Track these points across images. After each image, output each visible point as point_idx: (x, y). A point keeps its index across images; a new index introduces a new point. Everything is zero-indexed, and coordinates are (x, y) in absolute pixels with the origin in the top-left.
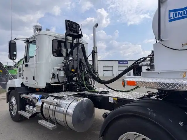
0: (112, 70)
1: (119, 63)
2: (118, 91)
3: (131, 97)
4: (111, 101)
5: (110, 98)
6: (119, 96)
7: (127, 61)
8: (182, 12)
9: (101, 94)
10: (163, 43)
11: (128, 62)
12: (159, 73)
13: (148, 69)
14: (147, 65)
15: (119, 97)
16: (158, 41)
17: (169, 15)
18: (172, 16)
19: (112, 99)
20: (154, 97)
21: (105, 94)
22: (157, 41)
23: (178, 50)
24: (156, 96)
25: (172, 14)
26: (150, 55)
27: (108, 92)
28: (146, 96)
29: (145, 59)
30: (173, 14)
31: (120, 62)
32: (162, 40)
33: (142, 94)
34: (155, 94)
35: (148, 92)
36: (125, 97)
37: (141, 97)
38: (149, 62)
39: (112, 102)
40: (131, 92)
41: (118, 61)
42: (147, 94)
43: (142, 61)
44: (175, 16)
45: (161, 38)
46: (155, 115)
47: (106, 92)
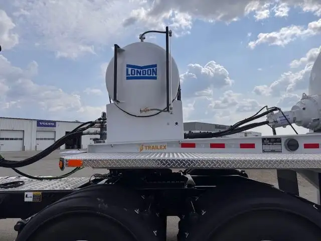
0: (22, 137)
1: (38, 125)
2: (41, 179)
3: (67, 187)
4: (29, 199)
5: (26, 193)
6: (46, 187)
7: (55, 122)
8: (141, 71)
9: (6, 188)
10: (119, 105)
11: (57, 123)
12: (112, 146)
13: (97, 139)
14: (95, 133)
15: (45, 189)
16: (112, 102)
17: (127, 70)
18: (130, 73)
19: (30, 194)
20: (103, 182)
21: (15, 187)
22: (111, 100)
23: (135, 116)
24: (106, 180)
25: (130, 69)
26: (100, 119)
27: (21, 183)
28: (92, 181)
29: (92, 124)
30: (132, 70)
31: (40, 123)
32: (118, 102)
33: (85, 180)
34: (104, 177)
35: (95, 176)
36: (56, 187)
37: (83, 184)
38: (99, 130)
39: (31, 200)
40: (65, 178)
41: (36, 122)
42: (93, 178)
43: (87, 128)
44: (133, 74)
45: (117, 99)
46: (106, 206)
47: (16, 184)
